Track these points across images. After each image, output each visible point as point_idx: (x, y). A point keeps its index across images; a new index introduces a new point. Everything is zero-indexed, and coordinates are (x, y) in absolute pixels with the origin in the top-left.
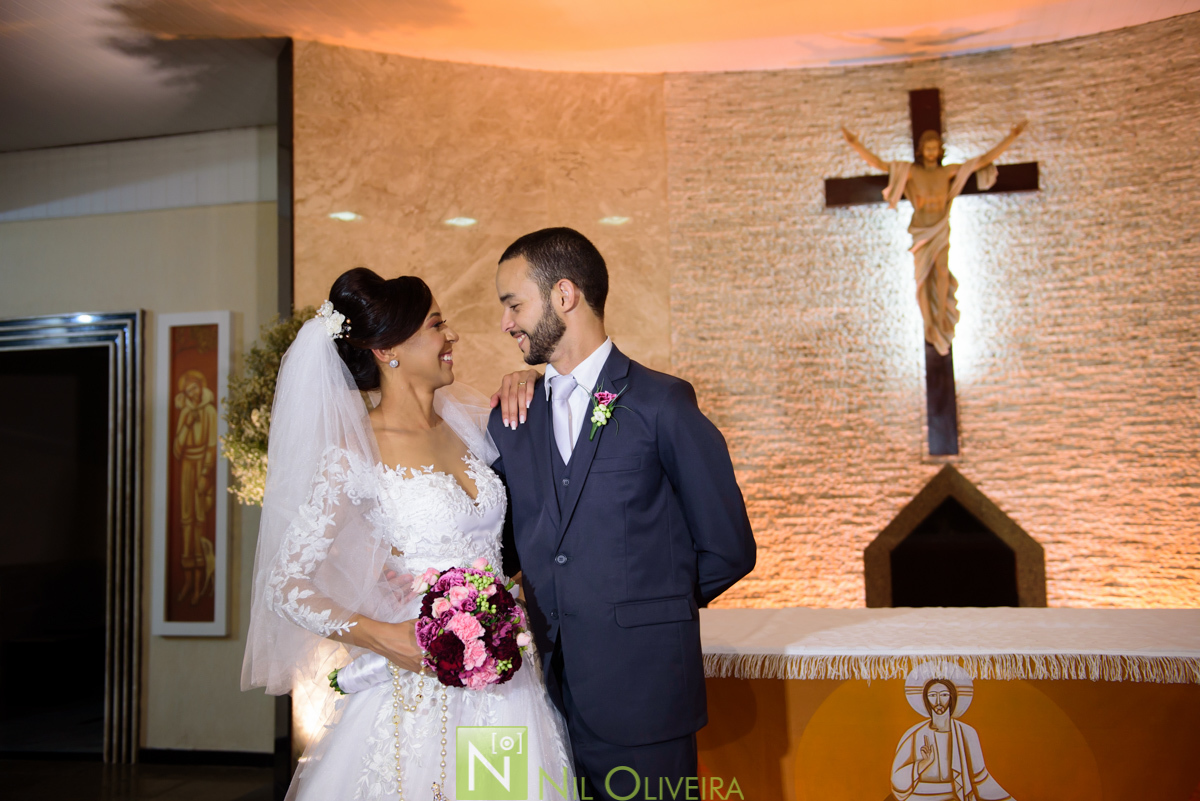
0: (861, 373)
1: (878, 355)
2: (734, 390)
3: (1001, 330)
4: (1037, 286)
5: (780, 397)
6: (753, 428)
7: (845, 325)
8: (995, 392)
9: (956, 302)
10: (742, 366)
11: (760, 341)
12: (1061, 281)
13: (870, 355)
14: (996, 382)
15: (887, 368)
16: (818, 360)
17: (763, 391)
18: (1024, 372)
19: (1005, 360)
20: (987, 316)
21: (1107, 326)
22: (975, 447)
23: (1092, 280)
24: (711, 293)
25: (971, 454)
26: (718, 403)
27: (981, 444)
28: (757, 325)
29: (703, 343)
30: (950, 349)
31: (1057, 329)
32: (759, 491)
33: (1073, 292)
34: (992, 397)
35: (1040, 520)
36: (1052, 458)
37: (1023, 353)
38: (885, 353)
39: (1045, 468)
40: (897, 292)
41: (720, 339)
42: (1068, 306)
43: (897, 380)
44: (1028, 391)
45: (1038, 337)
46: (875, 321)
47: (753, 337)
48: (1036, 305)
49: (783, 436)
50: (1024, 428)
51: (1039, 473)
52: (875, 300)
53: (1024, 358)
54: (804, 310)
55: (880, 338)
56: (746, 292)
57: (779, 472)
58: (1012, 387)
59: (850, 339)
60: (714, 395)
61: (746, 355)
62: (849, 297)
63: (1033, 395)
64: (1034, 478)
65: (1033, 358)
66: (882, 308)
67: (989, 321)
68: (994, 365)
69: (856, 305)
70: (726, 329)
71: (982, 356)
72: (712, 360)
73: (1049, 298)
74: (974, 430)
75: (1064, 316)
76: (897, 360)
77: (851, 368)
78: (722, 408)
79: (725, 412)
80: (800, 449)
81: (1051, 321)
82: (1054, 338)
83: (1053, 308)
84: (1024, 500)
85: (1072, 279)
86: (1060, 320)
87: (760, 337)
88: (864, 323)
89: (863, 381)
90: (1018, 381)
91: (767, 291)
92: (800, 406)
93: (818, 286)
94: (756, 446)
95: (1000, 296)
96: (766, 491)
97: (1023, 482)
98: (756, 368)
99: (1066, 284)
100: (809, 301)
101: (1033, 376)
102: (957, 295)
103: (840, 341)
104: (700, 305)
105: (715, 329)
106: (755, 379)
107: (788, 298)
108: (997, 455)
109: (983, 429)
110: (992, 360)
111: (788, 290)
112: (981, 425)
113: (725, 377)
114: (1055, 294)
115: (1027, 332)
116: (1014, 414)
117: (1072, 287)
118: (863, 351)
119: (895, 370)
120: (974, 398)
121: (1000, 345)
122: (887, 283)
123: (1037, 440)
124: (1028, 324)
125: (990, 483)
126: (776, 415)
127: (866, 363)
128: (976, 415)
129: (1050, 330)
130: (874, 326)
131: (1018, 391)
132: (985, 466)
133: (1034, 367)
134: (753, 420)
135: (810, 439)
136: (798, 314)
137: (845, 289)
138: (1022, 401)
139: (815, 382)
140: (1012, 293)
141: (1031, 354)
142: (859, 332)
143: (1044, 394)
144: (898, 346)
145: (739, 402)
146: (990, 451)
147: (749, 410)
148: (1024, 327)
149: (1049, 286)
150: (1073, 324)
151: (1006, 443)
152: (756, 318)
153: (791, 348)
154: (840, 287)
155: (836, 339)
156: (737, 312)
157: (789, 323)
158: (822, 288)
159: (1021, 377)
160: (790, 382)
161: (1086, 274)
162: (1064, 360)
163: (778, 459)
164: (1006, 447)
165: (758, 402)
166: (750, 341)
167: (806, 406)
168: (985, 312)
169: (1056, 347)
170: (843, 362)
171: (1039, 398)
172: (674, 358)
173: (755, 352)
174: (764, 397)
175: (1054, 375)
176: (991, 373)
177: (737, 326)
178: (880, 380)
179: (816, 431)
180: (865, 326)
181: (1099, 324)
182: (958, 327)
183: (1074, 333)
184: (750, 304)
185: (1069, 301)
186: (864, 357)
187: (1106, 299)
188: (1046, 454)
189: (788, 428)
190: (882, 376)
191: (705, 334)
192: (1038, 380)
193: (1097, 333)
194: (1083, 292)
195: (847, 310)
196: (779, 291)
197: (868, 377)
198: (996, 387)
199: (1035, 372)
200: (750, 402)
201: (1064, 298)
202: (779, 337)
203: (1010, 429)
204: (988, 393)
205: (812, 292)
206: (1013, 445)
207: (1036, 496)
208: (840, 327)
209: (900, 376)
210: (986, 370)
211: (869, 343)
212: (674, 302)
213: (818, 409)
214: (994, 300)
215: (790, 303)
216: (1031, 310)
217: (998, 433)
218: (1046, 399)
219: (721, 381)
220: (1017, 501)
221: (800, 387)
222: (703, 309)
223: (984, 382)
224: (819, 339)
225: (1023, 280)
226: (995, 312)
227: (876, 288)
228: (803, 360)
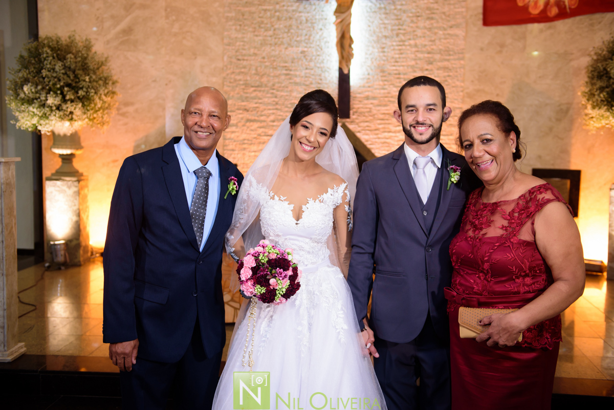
0: (311, 79)
1: (319, 72)
2: (253, 85)
3: (372, 63)
4: (389, 43)
5: (273, 89)
6: (261, 103)
7: (305, 56)
8: (368, 91)
9: (352, 49)
10: (257, 74)
11: (265, 62)
12: (400, 41)
13: (315, 71)
14: (369, 87)
15: (322, 78)
16: (292, 73)
17: (266, 86)
18: (381, 83)
19: (373, 77)
20: (367, 56)
21: (417, 64)
22: (359, 116)
23: (412, 42)
24: (243, 38)
25: (357, 119)
26: (245, 91)
27: (362, 114)
28: (264, 54)
29: (239, 62)
30: (349, 71)
31: (396, 64)
32: (262, 132)
33: (404, 47)
34: (367, 93)
35: (383, 148)
36: (390, 122)
37: (381, 74)
38: (322, 71)
39: (386, 126)
40: (328, 42)
41: (247, 60)
42: (401, 54)
43: (326, 84)
44: (382, 91)
45: (389, 67)
46: (318, 55)
47: (262, 60)
48: (388, 52)
49: (274, 107)
50: (379, 108)
51: (384, 128)
52: (318, 46)
53: (382, 76)
54: (286, 48)
55: (320, 63)
56: (261, 38)
57: (272, 124)
58: (376, 89)
59: (307, 63)
60: (243, 87)
61: (259, 68)
62: (307, 43)
63: (384, 93)
64: (382, 130)
65: (385, 76)
66: (321, 49)
67: (367, 58)
68: (369, 79)
69: (310, 47)
70: (250, 55)
71: (364, 75)
72: (243, 70)
73: (394, 50)
74: (359, 108)
75: (399, 58)
76: (327, 74)
77: (306, 77)
78: (247, 93)
79: (248, 95)
80: (282, 113)
81: (393, 60)
82: (394, 68)
83: (395, 54)
84: (377, 140)
85: (404, 41)
86: (398, 60)
87: (266, 60)
88: (313, 56)
89: (311, 83)
90: (378, 87)
91: (269, 38)
92: (282, 94)
93: (293, 37)
94: (262, 111)
95: (373, 47)
96: (265, 132)
97: (377, 132)
98: (263, 75)
99: (401, 43)
100: (289, 44)
101: (385, 85)
102: (353, 46)
103: (302, 64)
104: (238, 44)
105: (245, 55)
106: (262, 80)
107: (279, 42)
108: (367, 119)
109: (362, 108)
110: (368, 77)
111: (279, 38)
112: (361, 106)
113: (248, 78)
114: (397, 48)
115: (384, 64)
116: (375, 102)
117: (404, 45)
118: (312, 69)
119: (326, 79)
120: (360, 93)
121: (372, 70)
122: (324, 38)
123: (384, 114)
124: (384, 61)
125: (363, 132)
126: (272, 97)
127: (313, 75)
128: (360, 101)
129: (393, 64)
130: (318, 58)
131: (378, 91)
132: (362, 124)
133: (385, 80)
134: (260, 99)
135: (286, 109)
136: (283, 50)
137: (306, 39)
138: (380, 96)
139: (290, 83)
140: (379, 46)
141: (384, 74)
142: (311, 60)
143: (389, 93)
144: (328, 68)
145: (255, 91)
146: (364, 118)
147: (259, 94)
148: (382, 62)
149: (394, 44)
150: (403, 62)
151: (371, 114)
152: (264, 51)
153: (279, 66)
154: (303, 38)
155: (300, 63)
156: (255, 48)
157: (279, 54)
158: (295, 38)
159: (380, 85)
160: (279, 82)
161: (410, 39)
162: (398, 78)
163: (272, 118)
164: (371, 116)
165: (264, 91)
166: (261, 62)
167: (285, 94)
168: (366, 54)
169: (395, 72)
170: (303, 74)
171: (386, 95)
172: (225, 68)
173: (263, 67)
174: (266, 89)
175: (393, 84)
176: (367, 82)
177: (255, 54)
178: (319, 83)
179: (289, 106)
180: (314, 58)
181: (413, 63)
182: (352, 61)
183: (403, 66)
184: (261, 44)
185: (402, 51)
186: (312, 72)
187: (417, 51)
188: (387, 120)
189: (277, 104)
190: (320, 81)
191: (240, 57)
192: (386, 87)
193: (412, 67)
194: (408, 47)
195: (306, 49)
196: (275, 38)
197: (314, 82)
198: (369, 89)
199: (386, 83)
200: (260, 91)
201: (400, 50)
202: (274, 61)
203: (373, 108)
204: (366, 91)
205: (291, 40)
206: (374, 115)
207: (382, 138)
208: (302, 58)
209: (327, 82)
210: (365, 81)
211: (315, 66)
212: (226, 41)
213: (290, 96)
214: (371, 49)
215: (280, 45)
216: (386, 54)
217: (368, 110)
218: (390, 95)
219: (247, 80)
220: (374, 140)
221: (283, 85)
222: (239, 46)
223: (364, 87)
224: (292, 62)
225: (384, 40)
226: (371, 54)
227: (319, 40)
228: (285, 72)
